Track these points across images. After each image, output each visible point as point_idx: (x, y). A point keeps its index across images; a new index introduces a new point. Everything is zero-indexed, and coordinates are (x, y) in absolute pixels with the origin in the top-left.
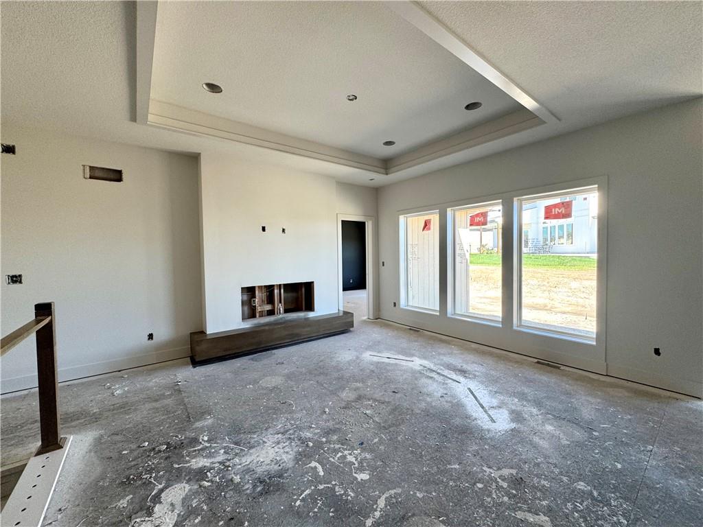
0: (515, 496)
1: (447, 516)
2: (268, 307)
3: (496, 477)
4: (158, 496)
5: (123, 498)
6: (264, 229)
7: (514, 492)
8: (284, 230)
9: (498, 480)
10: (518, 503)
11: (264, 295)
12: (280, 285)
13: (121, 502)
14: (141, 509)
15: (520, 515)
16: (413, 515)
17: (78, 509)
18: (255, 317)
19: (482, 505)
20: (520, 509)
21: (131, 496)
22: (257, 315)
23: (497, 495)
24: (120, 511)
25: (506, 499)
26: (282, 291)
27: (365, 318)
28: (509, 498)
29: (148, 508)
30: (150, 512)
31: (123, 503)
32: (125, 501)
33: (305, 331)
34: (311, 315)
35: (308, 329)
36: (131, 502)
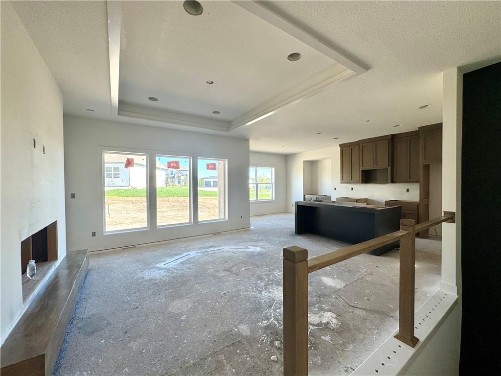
4: (318, 325)
5: (324, 341)
6: (34, 144)
8: (44, 149)
13: (327, 339)
14: (327, 328)
17: (341, 360)
21: (322, 337)
24: (332, 336)
29: (326, 325)
30: (328, 323)
31: (327, 338)
32: (326, 338)
36: (325, 335)
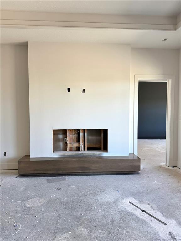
2: (76, 145)
6: (69, 90)
8: (84, 91)
11: (74, 136)
12: (84, 130)
18: (66, 151)
22: (68, 149)
26: (86, 134)
27: (163, 164)
33: (94, 167)
34: (105, 154)
35: (97, 165)
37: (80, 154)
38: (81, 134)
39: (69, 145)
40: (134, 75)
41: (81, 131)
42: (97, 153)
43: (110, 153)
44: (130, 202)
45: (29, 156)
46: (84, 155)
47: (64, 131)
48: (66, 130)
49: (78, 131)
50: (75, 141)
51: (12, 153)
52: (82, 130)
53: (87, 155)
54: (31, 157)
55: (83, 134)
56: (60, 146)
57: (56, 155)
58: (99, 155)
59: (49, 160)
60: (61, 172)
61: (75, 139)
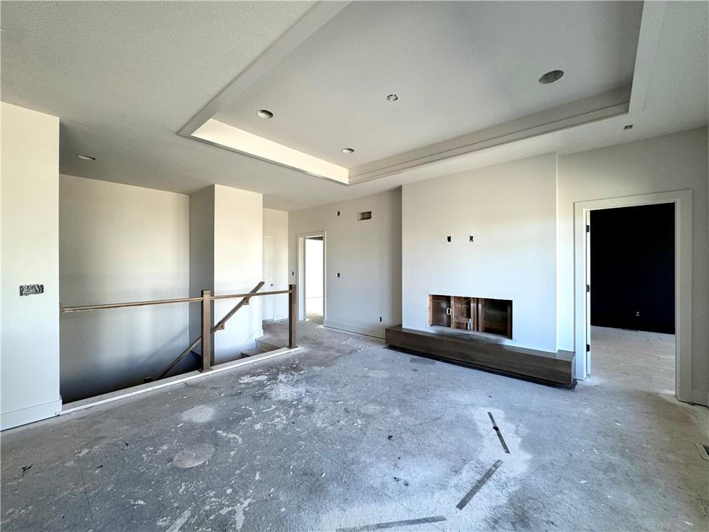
0: (208, 517)
1: (208, 466)
3: (235, 508)
6: (449, 239)
7: (212, 517)
8: (471, 238)
9: (230, 509)
10: (199, 516)
12: (478, 299)
15: (187, 514)
16: (217, 449)
18: (450, 327)
19: (208, 488)
20: (192, 516)
22: (452, 325)
23: (214, 502)
25: (207, 508)
26: (480, 306)
27: (671, 392)
28: (207, 511)
34: (507, 342)
37: (466, 335)
38: (473, 305)
39: (454, 320)
40: (574, 204)
41: (472, 301)
42: (492, 337)
43: (516, 341)
44: (490, 414)
45: (401, 325)
46: (472, 337)
47: (448, 299)
48: (450, 297)
49: (467, 301)
50: (465, 315)
51: (387, 321)
52: (474, 298)
53: (475, 337)
54: (403, 327)
55: (475, 305)
56: (443, 319)
57: (431, 330)
58: (496, 341)
59: (420, 334)
60: (432, 353)
61: (465, 311)
